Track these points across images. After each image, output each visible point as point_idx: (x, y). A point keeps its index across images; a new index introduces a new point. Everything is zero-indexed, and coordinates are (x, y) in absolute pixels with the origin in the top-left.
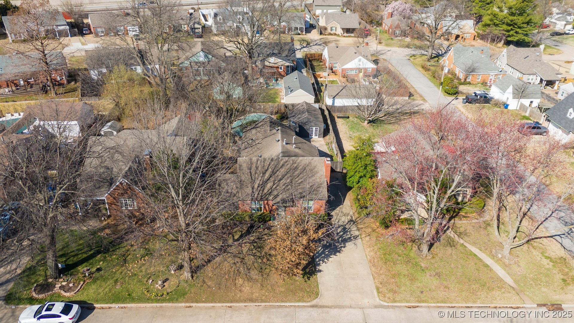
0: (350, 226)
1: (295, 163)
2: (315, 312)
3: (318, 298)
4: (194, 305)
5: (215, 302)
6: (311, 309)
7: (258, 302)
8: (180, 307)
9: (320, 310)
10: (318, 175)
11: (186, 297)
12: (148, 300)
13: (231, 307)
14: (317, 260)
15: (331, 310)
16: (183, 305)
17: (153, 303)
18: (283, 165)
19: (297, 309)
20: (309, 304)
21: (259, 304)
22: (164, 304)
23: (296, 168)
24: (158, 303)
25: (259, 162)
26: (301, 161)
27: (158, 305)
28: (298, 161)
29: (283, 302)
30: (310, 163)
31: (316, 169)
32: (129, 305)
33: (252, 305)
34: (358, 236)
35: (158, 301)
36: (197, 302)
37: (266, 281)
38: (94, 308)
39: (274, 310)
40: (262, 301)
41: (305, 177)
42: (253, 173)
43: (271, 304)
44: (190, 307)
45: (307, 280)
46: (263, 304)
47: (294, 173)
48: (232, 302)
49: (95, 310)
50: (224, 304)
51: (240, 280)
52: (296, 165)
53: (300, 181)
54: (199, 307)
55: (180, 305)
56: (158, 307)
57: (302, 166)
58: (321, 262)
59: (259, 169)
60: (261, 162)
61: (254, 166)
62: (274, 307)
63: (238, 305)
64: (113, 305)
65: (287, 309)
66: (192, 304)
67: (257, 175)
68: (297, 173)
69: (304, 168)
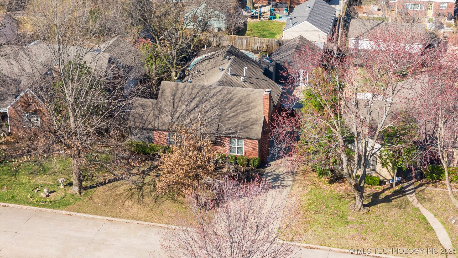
1: (230, 93)
4: (74, 213)
5: (97, 215)
7: (141, 221)
8: (60, 214)
10: (256, 110)
11: (68, 207)
12: (30, 204)
13: (112, 221)
14: (226, 198)
16: (64, 212)
17: (34, 206)
18: (214, 95)
21: (142, 222)
22: (45, 209)
23: (230, 100)
24: (39, 207)
25: (186, 89)
26: (238, 91)
27: (39, 209)
28: (235, 92)
29: (167, 224)
30: (248, 95)
31: (254, 103)
32: (11, 205)
33: (134, 222)
36: (78, 212)
37: (157, 206)
39: (156, 229)
40: (146, 220)
41: (239, 111)
42: (177, 100)
43: (154, 224)
44: (70, 215)
46: (146, 223)
47: (226, 105)
48: (114, 217)
50: (106, 218)
51: (130, 202)
52: (230, 96)
53: (231, 115)
54: (79, 216)
55: (61, 212)
56: (38, 211)
57: (238, 97)
58: (229, 201)
59: (186, 96)
60: (188, 89)
61: (179, 92)
62: (156, 227)
63: (119, 220)
66: (72, 213)
67: (180, 103)
68: (230, 105)
69: (240, 101)
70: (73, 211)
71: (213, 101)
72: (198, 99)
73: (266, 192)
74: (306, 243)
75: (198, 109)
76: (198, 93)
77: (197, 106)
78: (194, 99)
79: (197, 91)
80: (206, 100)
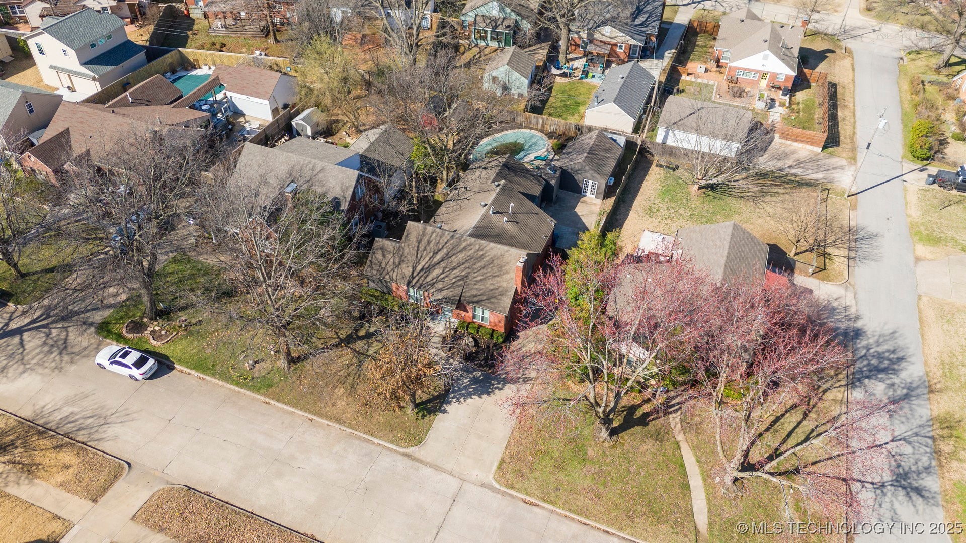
0: (531, 360)
1: (482, 250)
2: (402, 463)
3: (419, 446)
4: (273, 402)
5: (297, 408)
6: (400, 457)
7: (345, 426)
8: (257, 401)
9: (410, 463)
10: (507, 276)
11: (270, 390)
12: (229, 379)
13: (311, 420)
14: (452, 395)
15: (424, 467)
16: (262, 398)
17: (232, 384)
18: (464, 248)
19: (384, 452)
20: (401, 450)
21: (345, 429)
22: (242, 390)
23: (481, 258)
24: (238, 386)
25: (434, 235)
26: (492, 249)
27: (237, 389)
28: (487, 248)
29: (372, 435)
30: (502, 255)
31: (507, 268)
32: (208, 378)
33: (335, 427)
34: (531, 379)
35: (238, 384)
36: (278, 400)
38: (174, 368)
39: (357, 442)
40: (350, 426)
41: (488, 274)
42: (422, 248)
43: (357, 433)
44: (269, 403)
45: (420, 418)
46: (349, 430)
47: (475, 264)
48: (315, 415)
49: (174, 371)
50: (306, 415)
51: (342, 389)
52: (481, 253)
53: (479, 278)
54: (278, 408)
55: (259, 397)
56: (234, 393)
57: (490, 256)
58: (454, 400)
59: (431, 245)
60: (437, 236)
61: (427, 238)
62: (360, 438)
63: (320, 420)
64: (192, 372)
65: (373, 447)
66: (271, 401)
67: (425, 252)
68: (479, 265)
69: (491, 262)
70: (272, 399)
71: (461, 257)
72: (445, 251)
73: (500, 389)
74: (527, 494)
75: (443, 265)
76: (446, 243)
77: (442, 261)
78: (439, 250)
79: (446, 240)
80: (454, 255)
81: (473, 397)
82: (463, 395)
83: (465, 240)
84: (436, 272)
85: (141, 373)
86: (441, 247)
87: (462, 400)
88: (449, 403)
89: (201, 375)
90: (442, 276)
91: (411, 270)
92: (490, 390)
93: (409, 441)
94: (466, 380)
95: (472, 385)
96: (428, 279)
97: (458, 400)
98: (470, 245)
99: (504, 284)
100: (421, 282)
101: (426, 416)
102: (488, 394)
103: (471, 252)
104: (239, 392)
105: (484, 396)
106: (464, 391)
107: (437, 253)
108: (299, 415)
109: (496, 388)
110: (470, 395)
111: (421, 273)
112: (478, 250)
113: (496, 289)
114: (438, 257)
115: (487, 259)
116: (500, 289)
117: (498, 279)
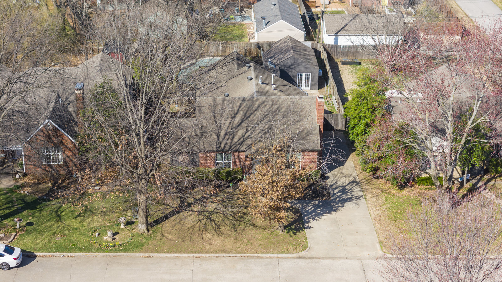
0: (351, 187)
1: (276, 104)
2: (302, 262)
3: (307, 250)
4: (154, 255)
5: (180, 253)
6: (298, 260)
7: (232, 253)
8: (138, 257)
9: (309, 261)
11: (143, 248)
12: (99, 250)
13: (199, 257)
14: (306, 218)
15: (322, 260)
16: (142, 254)
17: (105, 253)
18: (258, 107)
19: (280, 260)
20: (295, 255)
21: (234, 255)
22: (118, 254)
23: (278, 110)
24: (111, 253)
27: (111, 254)
29: (262, 253)
32: (76, 254)
33: (225, 256)
34: (362, 196)
35: (111, 251)
36: (157, 252)
37: (240, 235)
38: (35, 257)
39: (253, 260)
40: (237, 252)
41: (290, 122)
42: (218, 117)
43: (248, 255)
44: (150, 257)
45: (292, 234)
46: (239, 255)
47: (274, 117)
48: (200, 253)
49: (37, 258)
50: (192, 255)
51: (208, 234)
52: (276, 106)
54: (161, 257)
55: (137, 254)
56: (111, 257)
58: (311, 220)
59: (226, 112)
62: (252, 258)
63: (207, 255)
64: (57, 254)
65: (269, 260)
66: (151, 255)
67: (223, 119)
68: (278, 116)
70: (152, 252)
71: (258, 114)
72: (241, 113)
73: (343, 206)
75: (244, 125)
76: (240, 107)
77: (242, 122)
78: (237, 113)
79: (238, 104)
80: (251, 114)
81: (324, 215)
82: (315, 216)
83: (257, 100)
84: (240, 133)
85: (15, 257)
86: (236, 111)
87: (317, 218)
88: (309, 222)
89: (69, 254)
90: (248, 134)
91: (215, 137)
92: (334, 209)
93: (296, 248)
94: (310, 208)
95: (317, 209)
96: (236, 140)
97: (314, 219)
98: (263, 103)
99: (307, 126)
100: (229, 144)
101: (296, 233)
102: (335, 211)
103: (267, 107)
104: (114, 256)
105: (333, 213)
106: (314, 214)
107: (235, 117)
108: (184, 257)
109: (339, 207)
110: (320, 215)
111: (227, 137)
112: (272, 105)
113: (302, 131)
114: (237, 120)
115: (284, 109)
116: (306, 131)
117: (300, 123)
